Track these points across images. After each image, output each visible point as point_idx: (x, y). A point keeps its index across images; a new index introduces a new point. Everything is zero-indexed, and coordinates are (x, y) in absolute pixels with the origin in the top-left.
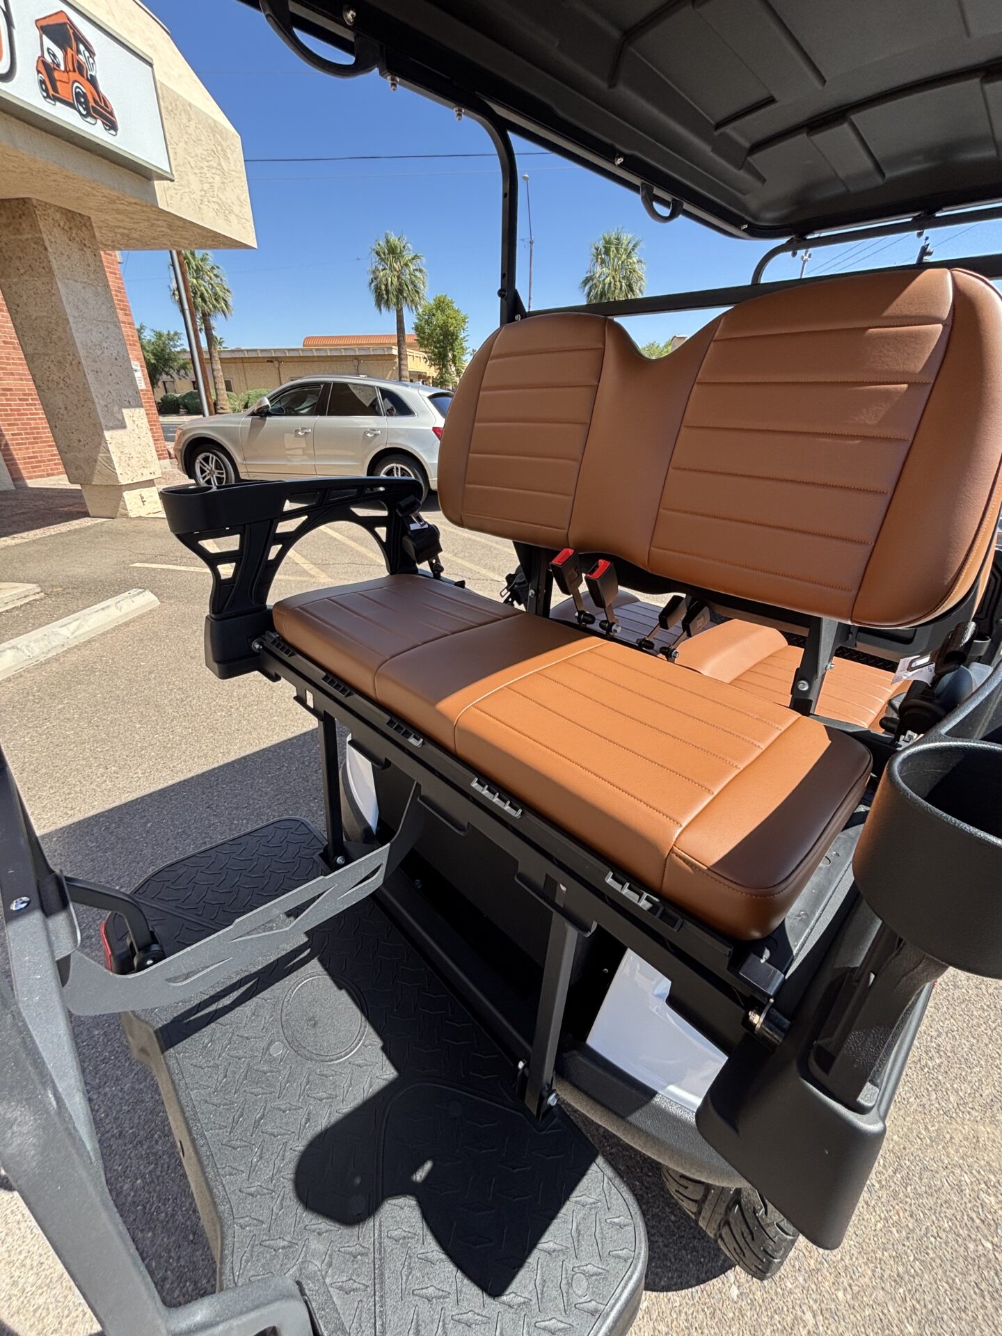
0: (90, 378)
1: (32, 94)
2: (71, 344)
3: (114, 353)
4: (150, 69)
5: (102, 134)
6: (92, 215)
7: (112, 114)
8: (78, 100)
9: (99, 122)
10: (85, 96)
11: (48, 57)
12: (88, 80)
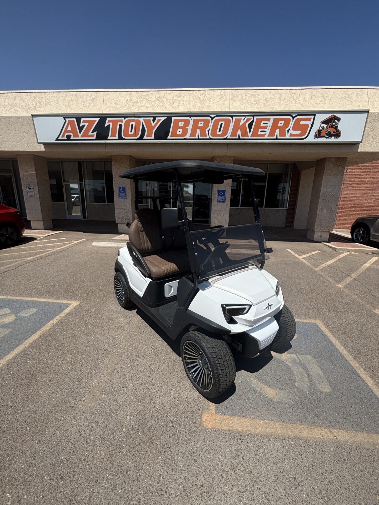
1: (311, 139)
2: (320, 193)
3: (334, 194)
4: (367, 114)
5: (332, 140)
6: (348, 157)
7: (340, 133)
8: (327, 135)
9: (333, 137)
10: (330, 132)
11: (321, 129)
12: (334, 128)
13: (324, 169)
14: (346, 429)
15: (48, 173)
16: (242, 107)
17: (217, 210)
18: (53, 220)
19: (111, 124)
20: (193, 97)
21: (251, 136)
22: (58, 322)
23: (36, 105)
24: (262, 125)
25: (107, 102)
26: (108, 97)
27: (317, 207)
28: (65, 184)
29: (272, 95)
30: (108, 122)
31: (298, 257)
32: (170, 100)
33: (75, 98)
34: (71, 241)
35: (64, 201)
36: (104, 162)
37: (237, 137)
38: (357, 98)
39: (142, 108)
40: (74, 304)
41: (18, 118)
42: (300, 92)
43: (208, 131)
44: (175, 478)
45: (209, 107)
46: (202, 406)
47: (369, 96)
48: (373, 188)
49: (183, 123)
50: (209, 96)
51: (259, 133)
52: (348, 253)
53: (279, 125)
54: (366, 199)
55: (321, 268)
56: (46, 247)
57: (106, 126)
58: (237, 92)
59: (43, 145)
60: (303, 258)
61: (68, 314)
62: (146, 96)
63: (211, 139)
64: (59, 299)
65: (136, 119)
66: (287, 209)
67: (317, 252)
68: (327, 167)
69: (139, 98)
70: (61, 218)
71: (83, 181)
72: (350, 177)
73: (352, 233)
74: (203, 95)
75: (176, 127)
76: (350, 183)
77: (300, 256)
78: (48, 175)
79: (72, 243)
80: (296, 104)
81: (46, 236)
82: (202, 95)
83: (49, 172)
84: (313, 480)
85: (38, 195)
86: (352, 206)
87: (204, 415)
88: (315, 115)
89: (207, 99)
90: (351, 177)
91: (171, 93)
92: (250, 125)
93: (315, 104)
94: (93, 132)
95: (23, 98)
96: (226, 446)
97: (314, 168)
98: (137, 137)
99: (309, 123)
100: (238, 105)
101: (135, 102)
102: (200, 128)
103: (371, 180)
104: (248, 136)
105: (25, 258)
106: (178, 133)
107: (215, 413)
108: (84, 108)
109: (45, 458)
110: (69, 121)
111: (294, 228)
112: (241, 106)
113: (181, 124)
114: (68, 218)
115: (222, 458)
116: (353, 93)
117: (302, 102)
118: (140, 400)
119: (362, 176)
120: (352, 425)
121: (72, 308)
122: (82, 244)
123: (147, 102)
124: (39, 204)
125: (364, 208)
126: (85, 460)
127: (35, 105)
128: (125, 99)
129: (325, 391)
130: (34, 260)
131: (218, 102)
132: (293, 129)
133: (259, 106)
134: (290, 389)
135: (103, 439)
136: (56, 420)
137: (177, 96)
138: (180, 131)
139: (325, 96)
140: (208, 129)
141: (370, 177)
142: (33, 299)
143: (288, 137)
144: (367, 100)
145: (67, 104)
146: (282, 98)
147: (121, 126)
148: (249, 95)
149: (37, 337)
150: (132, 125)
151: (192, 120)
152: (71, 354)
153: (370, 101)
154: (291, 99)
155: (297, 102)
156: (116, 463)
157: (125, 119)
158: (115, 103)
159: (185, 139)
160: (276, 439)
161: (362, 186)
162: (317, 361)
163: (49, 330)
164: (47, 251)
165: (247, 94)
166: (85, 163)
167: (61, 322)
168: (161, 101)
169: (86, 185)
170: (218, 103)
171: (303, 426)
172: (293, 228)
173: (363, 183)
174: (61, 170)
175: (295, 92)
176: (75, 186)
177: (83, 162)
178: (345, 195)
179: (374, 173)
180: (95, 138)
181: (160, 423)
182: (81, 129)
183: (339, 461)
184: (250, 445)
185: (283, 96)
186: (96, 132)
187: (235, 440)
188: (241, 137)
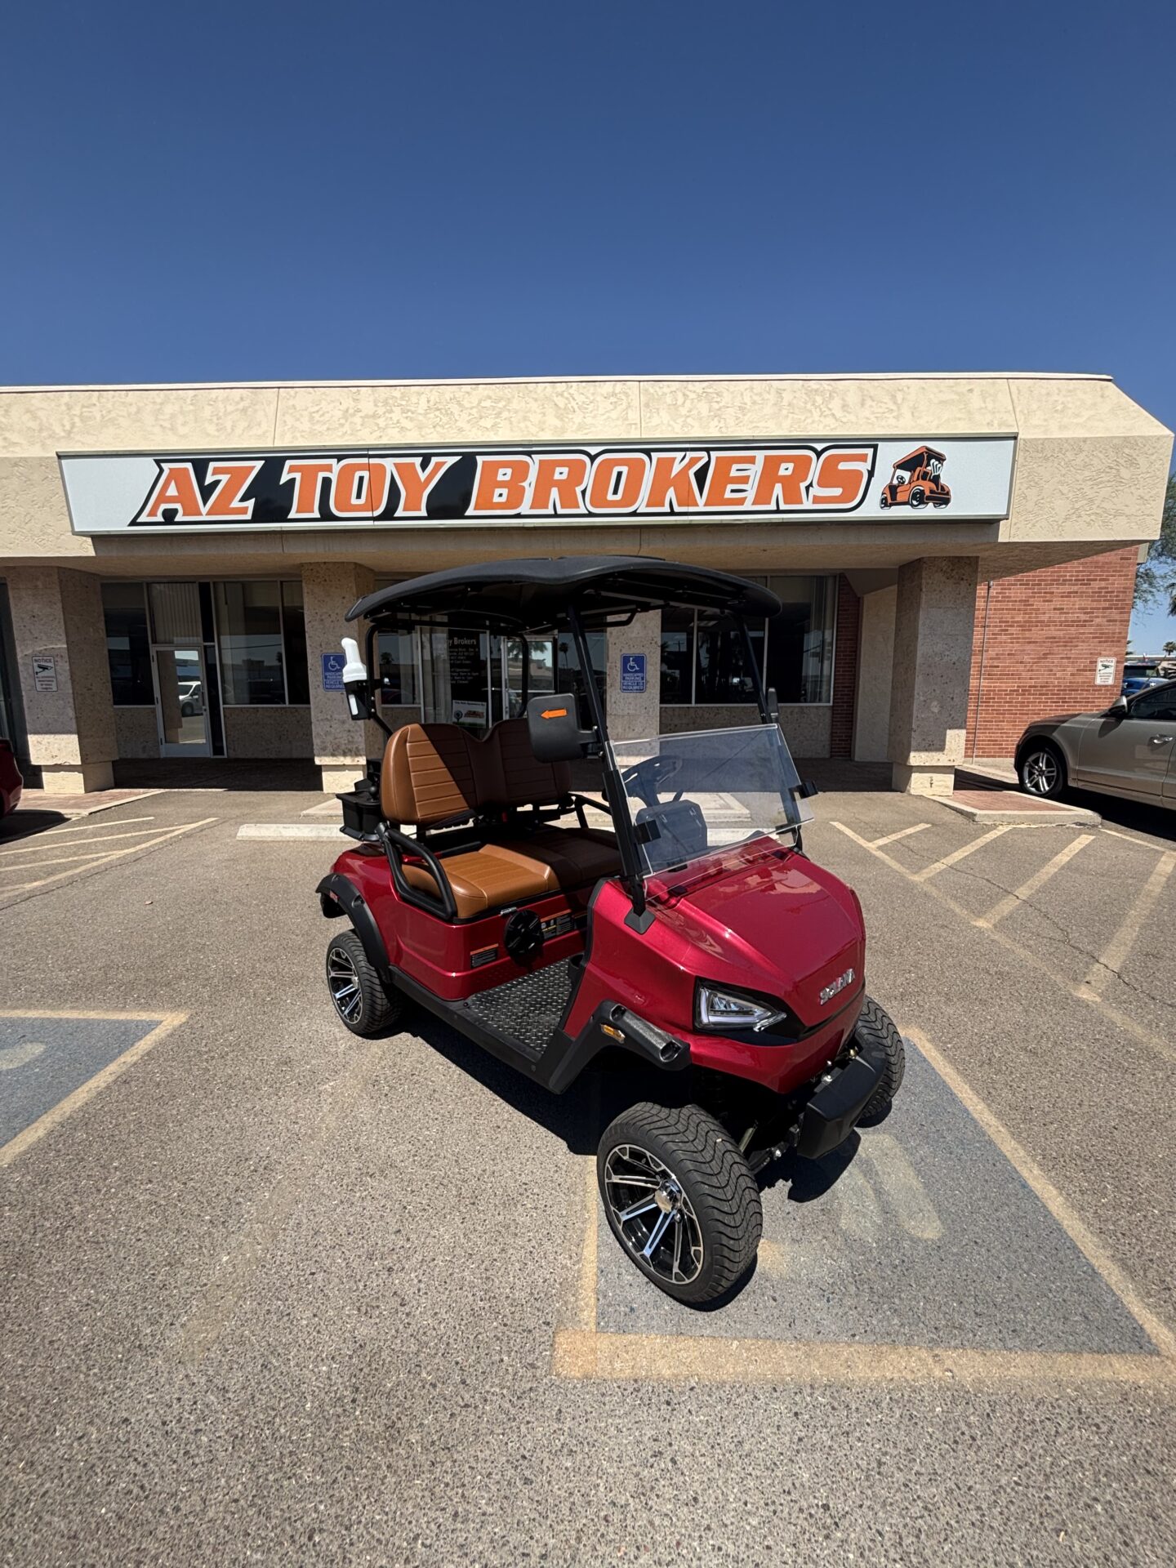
0: (919, 679)
1: (871, 509)
2: (915, 655)
3: (955, 659)
4: (1012, 442)
5: (929, 511)
6: (978, 555)
7: (948, 493)
8: (914, 497)
9: (931, 504)
10: (922, 492)
11: (895, 482)
12: (930, 480)
13: (921, 590)
14: (982, 1347)
15: (103, 618)
16: (675, 425)
17: (623, 716)
18: (113, 762)
19: (298, 476)
20: (536, 400)
21: (706, 505)
22: (115, 1082)
23: (73, 425)
24: (733, 473)
25: (288, 418)
26: (291, 403)
27: (912, 696)
28: (157, 652)
29: (756, 394)
30: (290, 471)
31: (864, 846)
32: (471, 408)
33: (191, 408)
34: (170, 826)
35: (154, 704)
36: (282, 582)
37: (667, 509)
38: (985, 402)
39: (389, 431)
40: (170, 1020)
41: (16, 465)
42: (830, 388)
43: (584, 492)
44: (461, 1540)
45: (580, 427)
46: (558, 1311)
47: (1014, 397)
48: (1064, 638)
49: (509, 471)
50: (582, 398)
51: (728, 495)
52: (1011, 827)
53: (782, 472)
54: (1051, 671)
55: (932, 874)
56: (87, 849)
57: (282, 482)
58: (660, 388)
59: (89, 540)
60: (880, 848)
61: (148, 1054)
62: (402, 398)
63: (591, 515)
64: (123, 1009)
65: (373, 461)
66: (831, 704)
67: (923, 826)
68: (928, 584)
69: (380, 404)
70: (144, 756)
71: (213, 641)
72: (999, 609)
73: (1019, 767)
74: (566, 394)
75: (491, 483)
76: (1001, 626)
77: (870, 841)
78: (102, 625)
79: (173, 831)
80: (822, 419)
81: (91, 814)
82: (562, 395)
83: (106, 616)
84: (877, 1507)
85: (69, 685)
86: (1014, 691)
87: (561, 1339)
88: (875, 447)
89: (576, 407)
90: (1003, 609)
91: (474, 389)
92: (701, 476)
93: (875, 420)
94: (243, 499)
95: (33, 408)
96: (624, 1429)
97: (895, 588)
98: (377, 513)
99: (864, 467)
100: (665, 422)
101: (367, 416)
102: (558, 484)
103: (1056, 616)
104: (697, 505)
105: (17, 886)
106: (496, 499)
107: (594, 1330)
108: (216, 433)
109: (47, 1518)
110: (170, 469)
111: (856, 759)
112: (672, 423)
113: (505, 474)
114: (163, 755)
115: (611, 1467)
116: (971, 391)
117: (839, 414)
118: (363, 1309)
119: (1032, 605)
120: (1000, 1331)
121: (163, 1035)
122: (204, 833)
123: (405, 415)
124: (71, 713)
125: (1047, 694)
126: (177, 1509)
127: (68, 427)
128: (341, 407)
129: (926, 1236)
130: (46, 891)
131: (608, 414)
132: (820, 484)
133: (722, 425)
134: (824, 1241)
135: (237, 1440)
136: (92, 1392)
137: (490, 398)
138: (501, 495)
139: (899, 396)
140: (582, 487)
141: (1055, 609)
142: (32, 1014)
143: (807, 504)
144: (1011, 408)
145: (167, 424)
146: (785, 403)
147: (327, 482)
148: (692, 396)
149: (41, 1133)
150: (361, 479)
151: (534, 464)
152: (151, 1182)
153: (1018, 410)
154: (809, 406)
155: (825, 414)
156: (278, 1513)
157: (338, 462)
158: (311, 418)
159: (518, 516)
160: (775, 1395)
161: (1036, 633)
162: (906, 1149)
163: (81, 1109)
164: (93, 860)
165: (688, 393)
166: (221, 588)
167: (124, 1080)
168: (443, 411)
169: (223, 651)
170: (609, 418)
171: (856, 1347)
172: (852, 760)
173: (1037, 626)
174: (144, 609)
175: (818, 386)
176: (193, 655)
177: (214, 583)
178: (991, 659)
179: (1062, 597)
180: (248, 516)
181: (424, 1375)
182: (206, 492)
183: (956, 1442)
184: (698, 1420)
185: (787, 397)
186: (253, 500)
187: (654, 1406)
188: (677, 509)
